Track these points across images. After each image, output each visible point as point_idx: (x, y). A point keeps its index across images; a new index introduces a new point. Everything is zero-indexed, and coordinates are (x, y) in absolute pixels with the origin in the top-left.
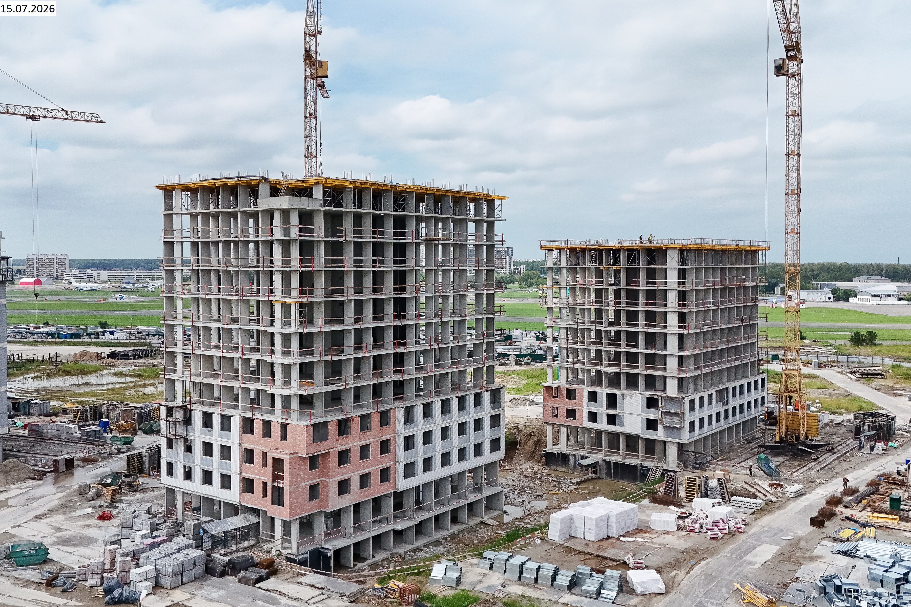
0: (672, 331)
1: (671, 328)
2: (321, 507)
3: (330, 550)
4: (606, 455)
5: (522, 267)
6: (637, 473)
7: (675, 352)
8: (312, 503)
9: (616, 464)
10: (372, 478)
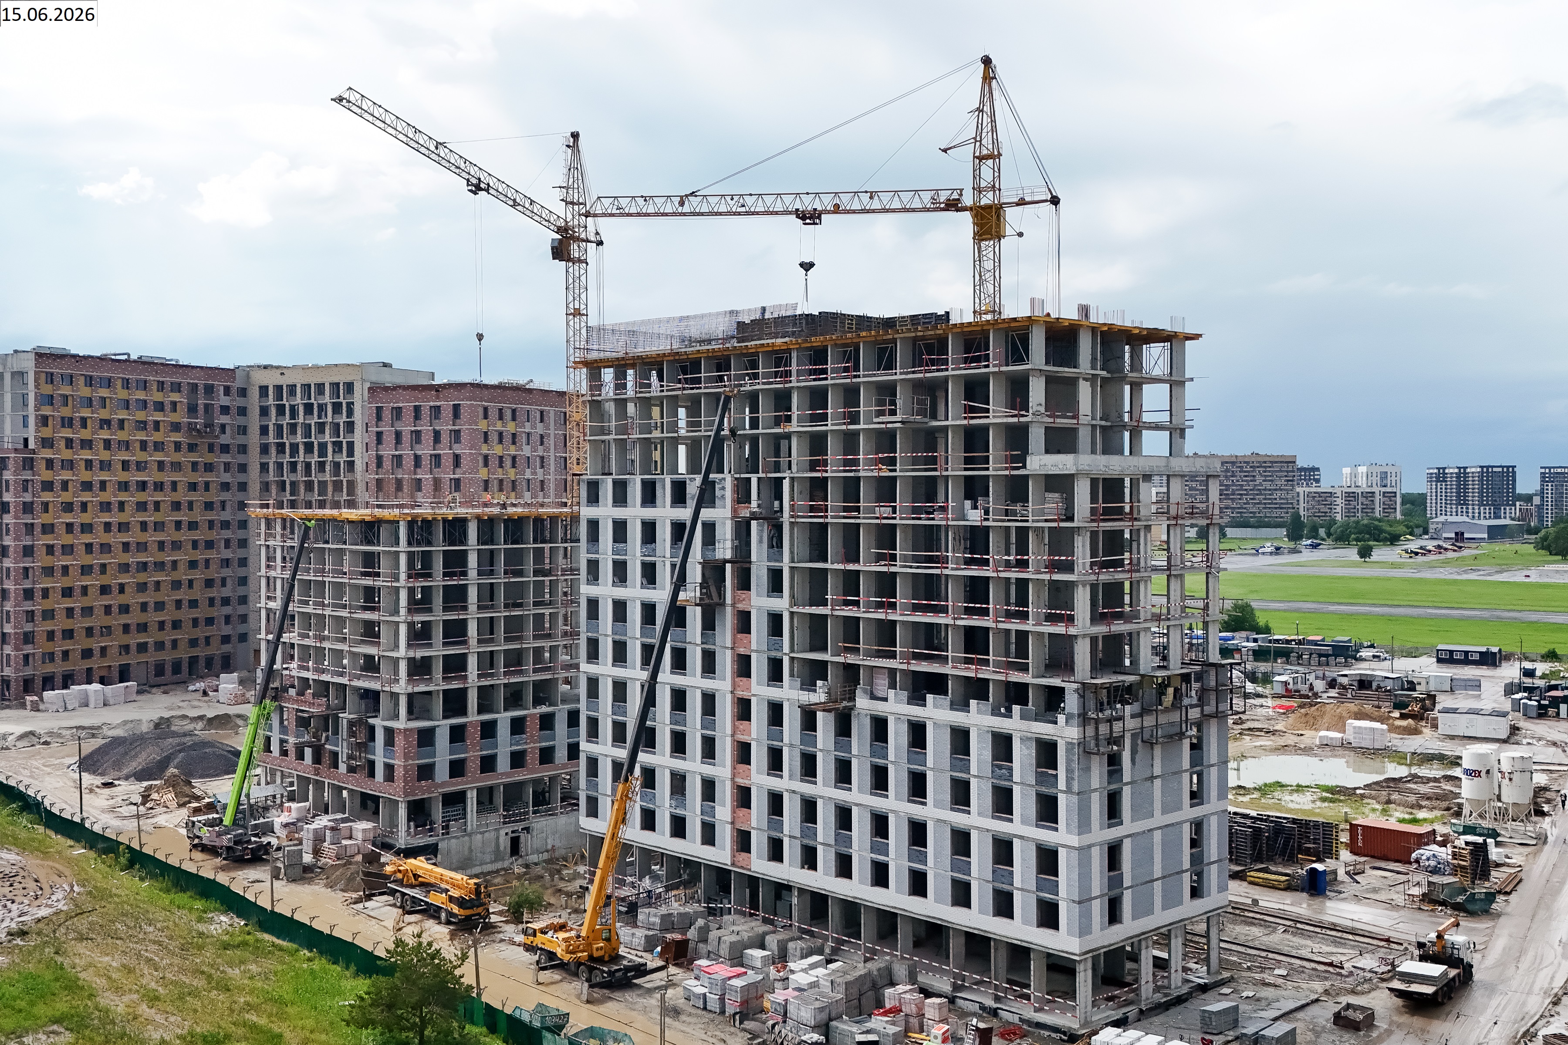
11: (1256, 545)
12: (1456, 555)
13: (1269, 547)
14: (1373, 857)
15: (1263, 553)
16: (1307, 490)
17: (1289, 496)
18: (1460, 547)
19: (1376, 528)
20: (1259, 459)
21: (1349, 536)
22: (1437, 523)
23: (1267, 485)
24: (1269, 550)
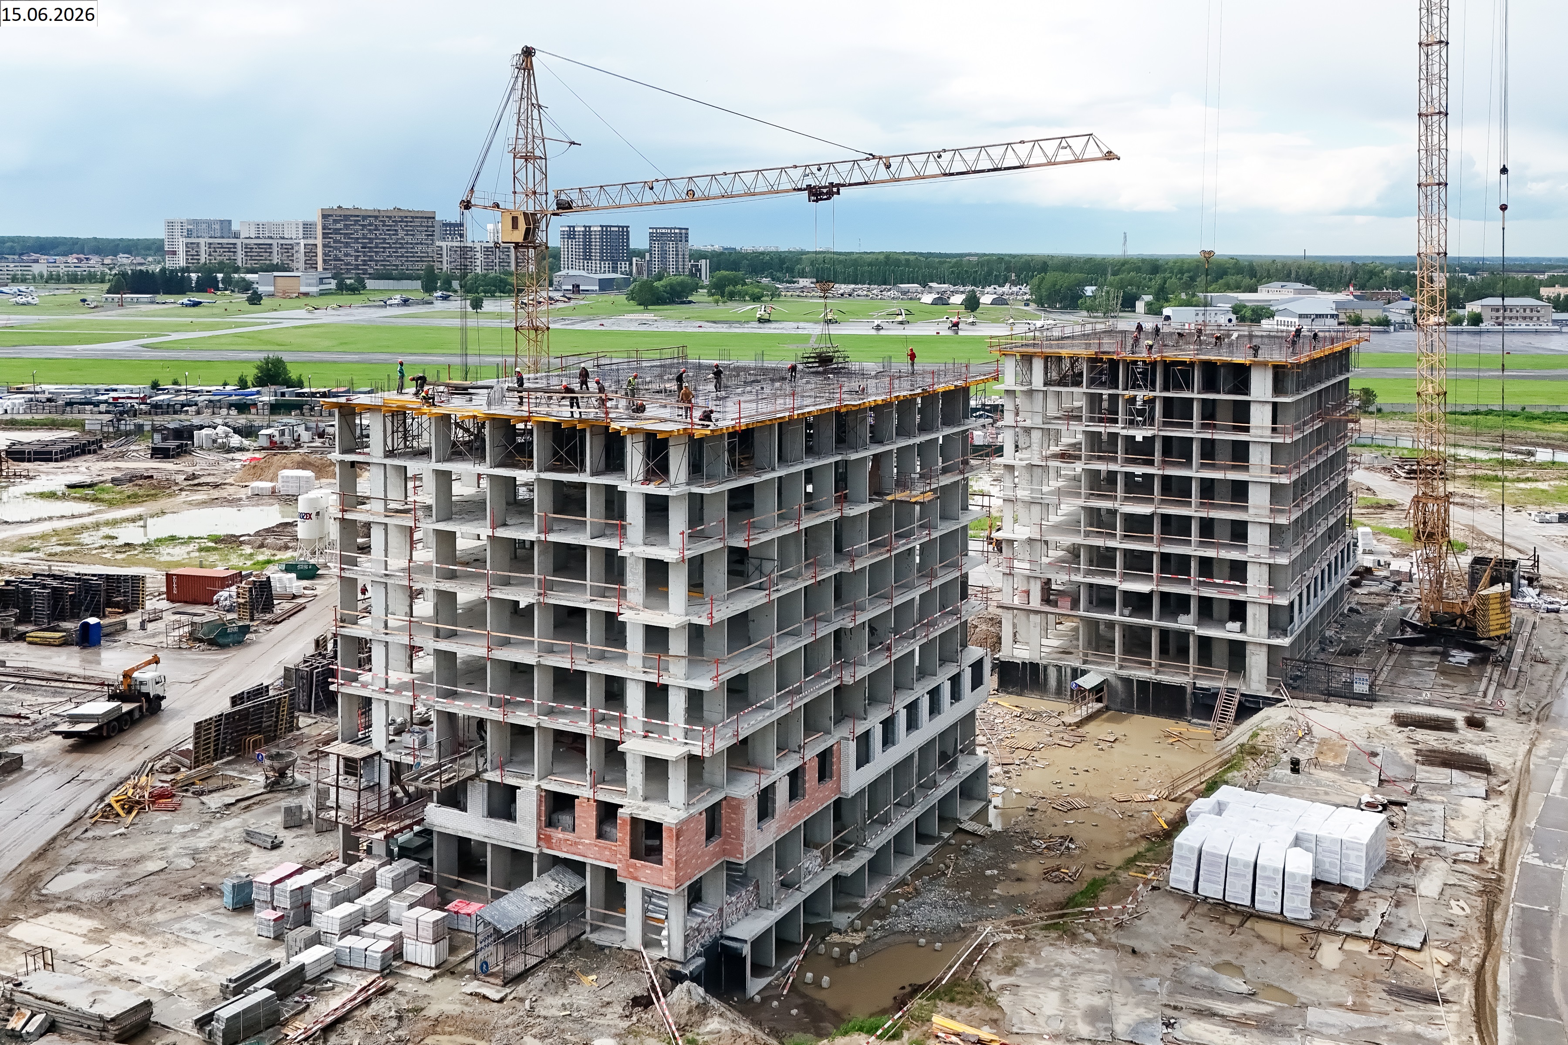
0: (1261, 437)
1: (1259, 432)
2: (724, 852)
3: (745, 941)
4: (1121, 667)
5: (703, 262)
6: (1184, 701)
7: (1267, 476)
8: (711, 847)
9: (1143, 685)
10: (807, 778)
11: (384, 297)
12: (565, 305)
13: (397, 298)
14: (186, 602)
15: (391, 305)
16: (450, 244)
17: (430, 250)
18: (569, 299)
19: (501, 280)
20: (401, 214)
21: (477, 288)
22: (560, 276)
23: (409, 239)
24: (396, 302)
